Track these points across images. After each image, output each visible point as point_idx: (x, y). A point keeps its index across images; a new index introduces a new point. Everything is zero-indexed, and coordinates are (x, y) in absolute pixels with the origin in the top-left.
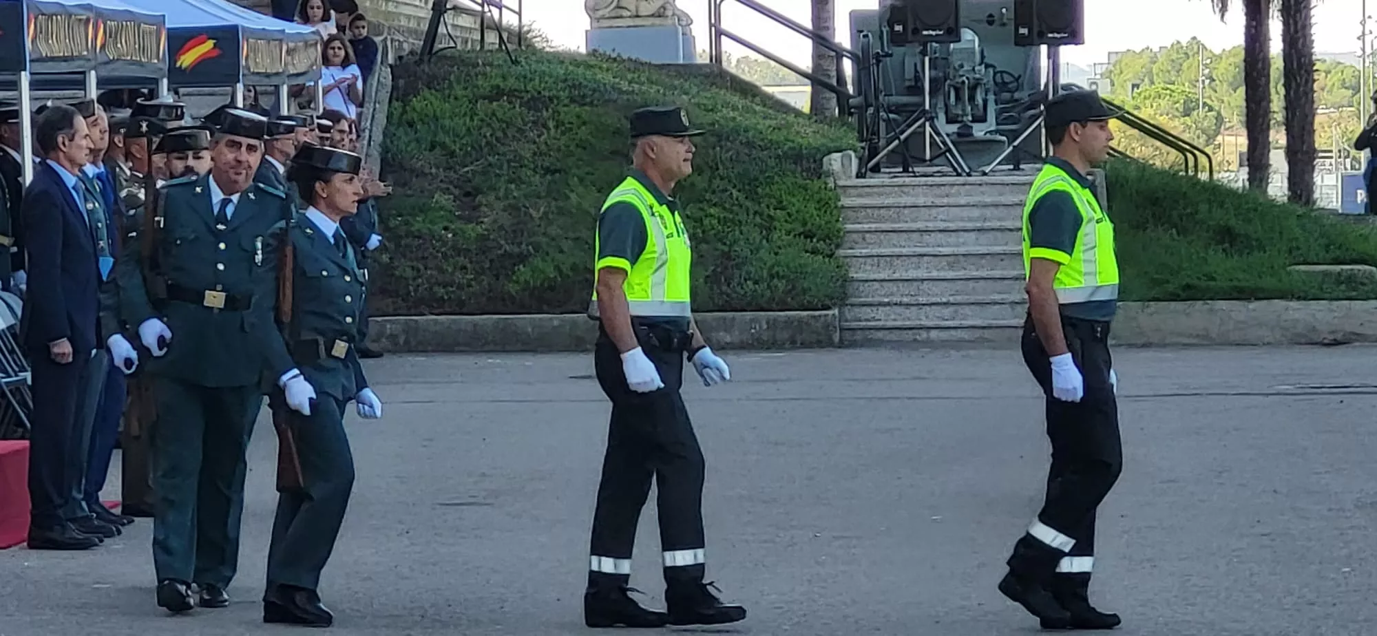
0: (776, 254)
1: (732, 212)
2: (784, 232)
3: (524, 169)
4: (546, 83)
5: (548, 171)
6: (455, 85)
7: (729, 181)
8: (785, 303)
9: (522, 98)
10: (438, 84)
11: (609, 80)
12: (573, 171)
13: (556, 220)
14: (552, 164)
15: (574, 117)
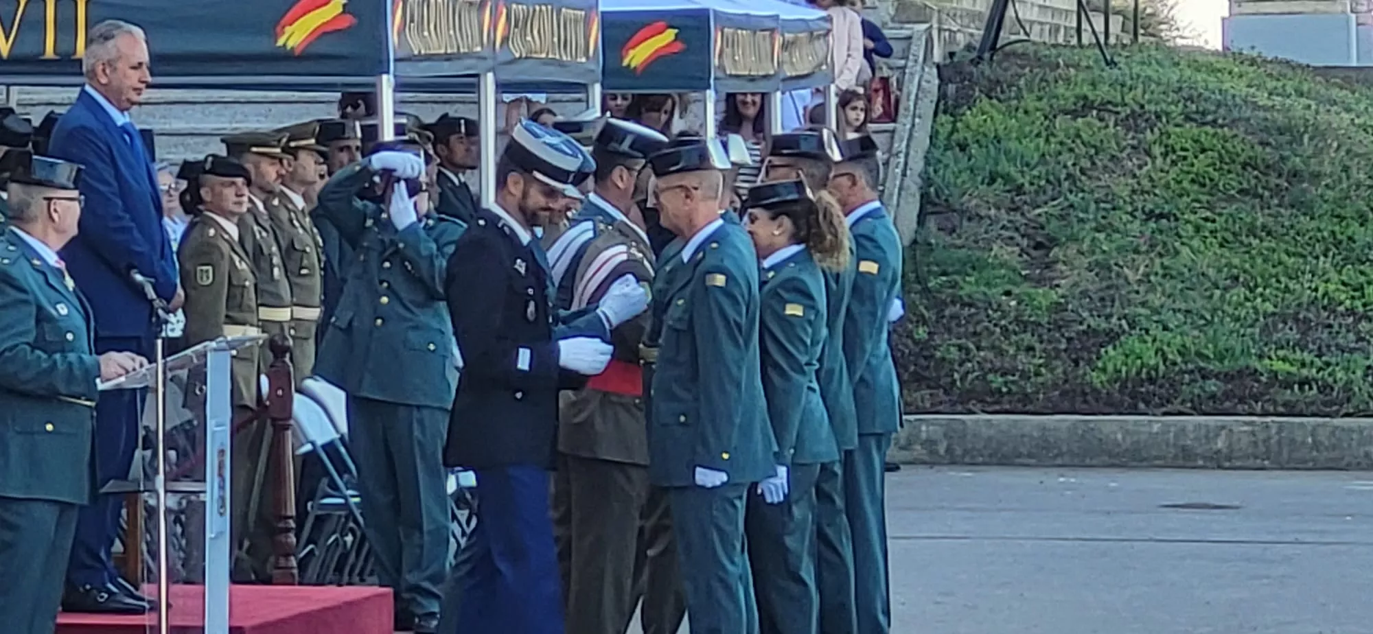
3: (1118, 212)
4: (1152, 93)
5: (1150, 215)
6: (1025, 94)
9: (1118, 113)
10: (1002, 92)
11: (1241, 90)
12: (1186, 216)
13: (1160, 284)
14: (1157, 206)
15: (1190, 141)
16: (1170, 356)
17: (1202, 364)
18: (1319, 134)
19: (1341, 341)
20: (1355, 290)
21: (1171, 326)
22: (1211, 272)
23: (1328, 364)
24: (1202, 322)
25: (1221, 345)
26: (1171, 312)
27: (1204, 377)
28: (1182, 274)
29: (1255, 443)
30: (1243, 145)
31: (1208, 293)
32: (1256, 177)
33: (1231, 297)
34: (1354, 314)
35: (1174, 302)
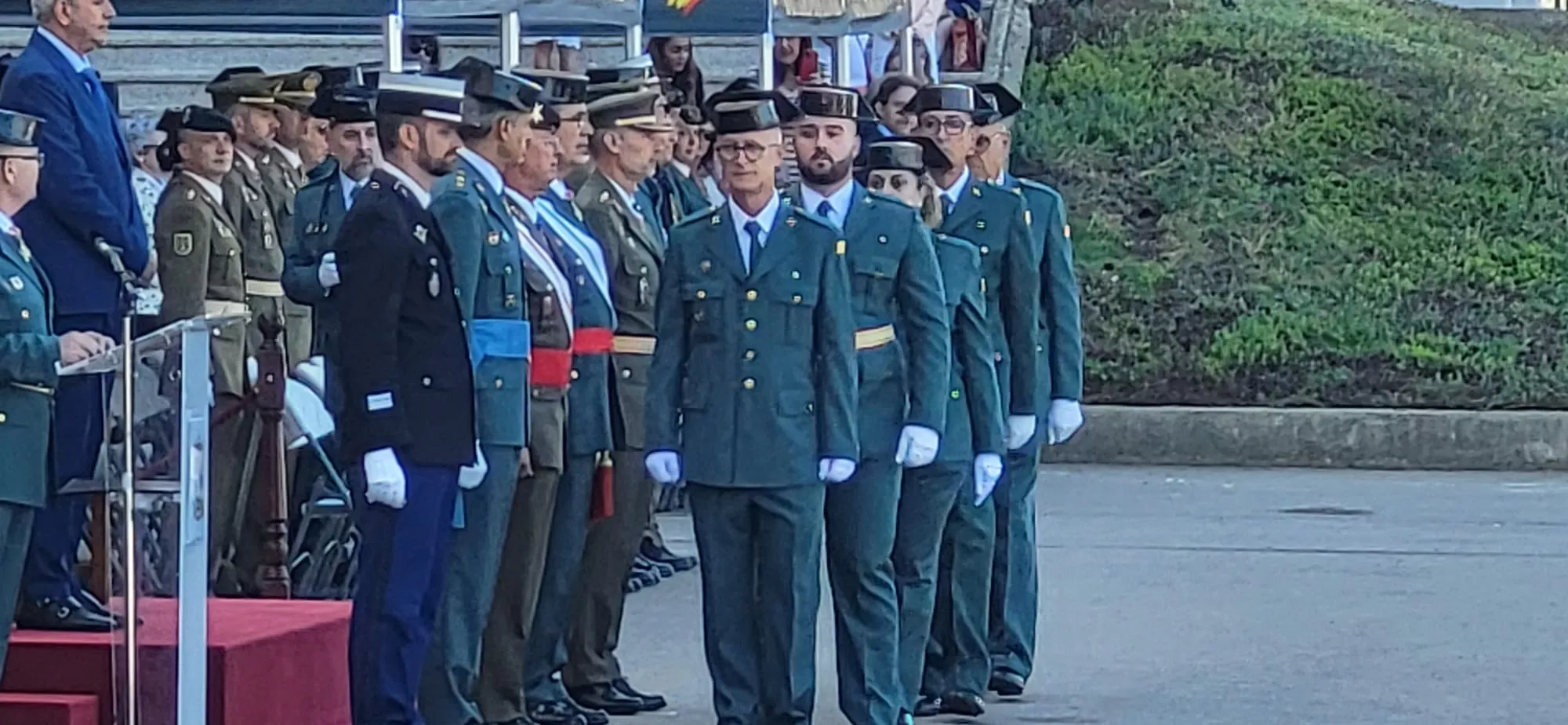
3: (1235, 174)
4: (1276, 38)
5: (1272, 178)
6: (1130, 39)
9: (1236, 61)
10: (1104, 37)
11: (1377, 36)
12: (1313, 180)
13: (1284, 258)
14: (1281, 169)
15: (1318, 95)
16: (1295, 340)
17: (1332, 350)
18: (1467, 86)
19: (1488, 322)
20: (1507, 265)
21: (1296, 305)
22: (1342, 244)
23: (1475, 350)
24: (1332, 301)
25: (1353, 327)
26: (1296, 289)
27: (1333, 364)
28: (1308, 246)
29: (1391, 439)
30: (1380, 99)
31: (1337, 269)
32: (1394, 136)
33: (1365, 272)
34: (1505, 292)
35: (1299, 278)
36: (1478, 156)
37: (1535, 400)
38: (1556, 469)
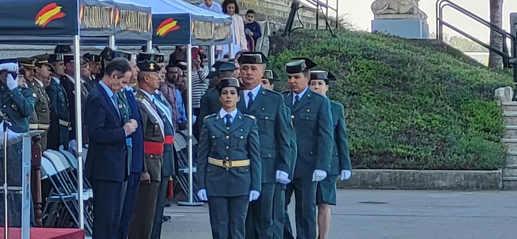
0: (470, 140)
1: (446, 118)
2: (474, 129)
3: (338, 92)
4: (350, 47)
5: (350, 93)
6: (302, 47)
7: (446, 101)
8: (473, 166)
9: (338, 55)
10: (294, 47)
11: (384, 46)
12: (364, 94)
13: (355, 120)
14: (353, 90)
15: (365, 66)
16: (358, 147)
17: (371, 150)
18: (413, 63)
19: (423, 141)
20: (427, 122)
21: (359, 135)
22: (374, 115)
23: (418, 150)
24: (370, 134)
25: (378, 142)
26: (359, 130)
27: (371, 155)
28: (363, 116)
29: (391, 180)
30: (386, 67)
31: (372, 123)
32: (390, 79)
34: (428, 131)
35: (359, 126)
36: (418, 86)
37: (439, 166)
38: (445, 189)
